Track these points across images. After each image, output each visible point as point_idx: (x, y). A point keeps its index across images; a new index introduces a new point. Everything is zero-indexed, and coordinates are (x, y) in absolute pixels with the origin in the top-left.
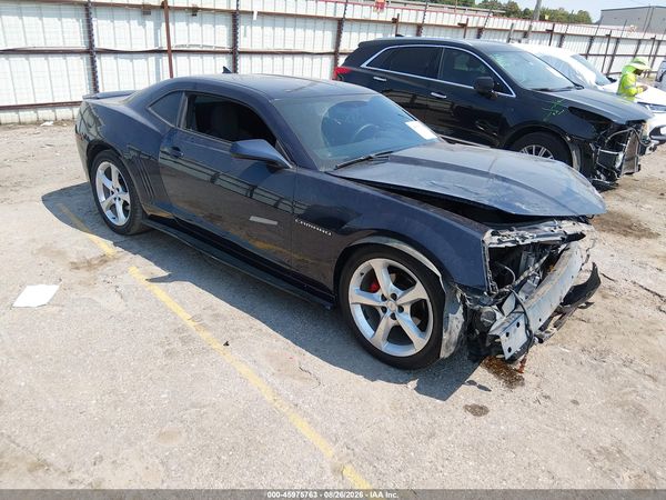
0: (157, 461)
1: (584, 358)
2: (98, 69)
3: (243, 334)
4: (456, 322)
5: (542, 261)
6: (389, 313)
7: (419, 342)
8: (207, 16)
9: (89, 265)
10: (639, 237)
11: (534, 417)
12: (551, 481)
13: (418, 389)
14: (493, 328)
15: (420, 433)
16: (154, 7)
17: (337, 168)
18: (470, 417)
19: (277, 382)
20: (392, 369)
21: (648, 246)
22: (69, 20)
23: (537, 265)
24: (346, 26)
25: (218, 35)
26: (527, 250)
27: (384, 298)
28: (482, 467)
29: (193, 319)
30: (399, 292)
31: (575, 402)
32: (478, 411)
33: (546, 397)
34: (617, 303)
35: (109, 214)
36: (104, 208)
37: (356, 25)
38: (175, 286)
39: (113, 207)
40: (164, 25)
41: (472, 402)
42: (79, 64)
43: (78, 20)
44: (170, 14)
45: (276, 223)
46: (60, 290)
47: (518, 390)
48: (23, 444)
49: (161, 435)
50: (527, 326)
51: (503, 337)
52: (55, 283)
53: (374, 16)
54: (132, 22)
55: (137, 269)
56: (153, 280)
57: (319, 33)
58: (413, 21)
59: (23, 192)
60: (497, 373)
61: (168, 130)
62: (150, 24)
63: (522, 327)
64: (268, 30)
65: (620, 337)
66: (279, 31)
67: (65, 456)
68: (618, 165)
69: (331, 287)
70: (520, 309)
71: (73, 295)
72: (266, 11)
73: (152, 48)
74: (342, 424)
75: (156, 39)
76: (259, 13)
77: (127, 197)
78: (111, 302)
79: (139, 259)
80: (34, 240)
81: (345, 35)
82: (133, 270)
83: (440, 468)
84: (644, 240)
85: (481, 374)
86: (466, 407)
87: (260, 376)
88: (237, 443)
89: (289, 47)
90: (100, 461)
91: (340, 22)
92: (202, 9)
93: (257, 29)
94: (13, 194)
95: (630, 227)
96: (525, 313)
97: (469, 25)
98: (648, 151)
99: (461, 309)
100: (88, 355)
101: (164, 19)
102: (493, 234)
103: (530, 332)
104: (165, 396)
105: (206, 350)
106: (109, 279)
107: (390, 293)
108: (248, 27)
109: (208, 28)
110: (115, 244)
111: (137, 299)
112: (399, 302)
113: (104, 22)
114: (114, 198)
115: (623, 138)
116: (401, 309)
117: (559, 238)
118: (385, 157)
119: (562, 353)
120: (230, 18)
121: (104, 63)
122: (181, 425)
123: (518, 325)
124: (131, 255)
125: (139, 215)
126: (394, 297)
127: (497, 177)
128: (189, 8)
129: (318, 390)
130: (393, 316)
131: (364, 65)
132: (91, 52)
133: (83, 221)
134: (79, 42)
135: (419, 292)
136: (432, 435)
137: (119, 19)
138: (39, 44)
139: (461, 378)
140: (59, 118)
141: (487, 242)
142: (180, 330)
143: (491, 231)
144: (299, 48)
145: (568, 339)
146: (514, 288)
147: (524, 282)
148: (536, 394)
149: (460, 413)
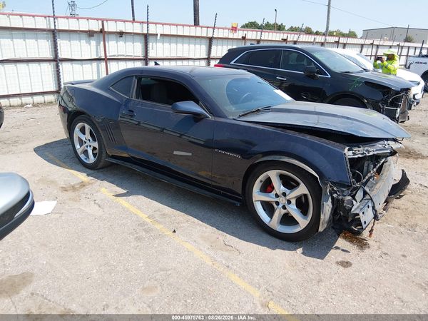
0: (145, 306)
1: (402, 229)
2: (61, 71)
3: (183, 225)
4: (327, 207)
5: (377, 167)
6: (281, 206)
7: (303, 222)
8: (128, 37)
9: (74, 188)
10: (417, 159)
11: (381, 266)
12: (402, 304)
13: (303, 253)
14: (353, 210)
15: (311, 280)
16: (96, 32)
17: (240, 116)
18: (341, 268)
19: (212, 253)
20: (285, 242)
21: (423, 164)
22: (42, 41)
23: (375, 170)
24: (214, 42)
25: (136, 49)
26: (368, 160)
27: (277, 196)
28: (357, 298)
29: (149, 217)
30: (288, 191)
31: (404, 256)
32: (346, 264)
33: (385, 254)
34: (414, 197)
35: (83, 157)
36: (79, 153)
37: (220, 41)
38: (133, 198)
39: (85, 152)
40: (102, 43)
41: (340, 259)
42: (48, 68)
43: (48, 41)
44: (106, 36)
45: (190, 154)
46: (57, 204)
47: (367, 250)
48: (53, 300)
49: (144, 289)
50: (373, 208)
51: (361, 214)
52: (54, 200)
53: (231, 36)
54: (82, 41)
55: (105, 190)
56: (117, 196)
57: (198, 46)
58: (255, 38)
59: (20, 146)
60: (351, 241)
61: (124, 100)
62: (93, 43)
63: (371, 208)
64: (167, 45)
65: (420, 217)
66: (173, 45)
67: (82, 306)
68: (397, 116)
69: (240, 192)
70: (368, 197)
71: (67, 207)
72: (165, 33)
73: (96, 57)
74: (261, 276)
75: (97, 52)
76: (161, 35)
77: (96, 145)
78: (93, 209)
79: (106, 183)
80: (33, 175)
81: (214, 48)
82: (103, 190)
83: (330, 300)
84: (420, 160)
85: (341, 242)
86: (337, 263)
87: (201, 250)
88: (195, 292)
89: (180, 55)
90: (107, 308)
91: (211, 40)
92: (126, 33)
93: (160, 45)
94: (14, 148)
95: (409, 153)
96: (371, 199)
97: (288, 40)
98: (413, 107)
99: (330, 199)
100: (85, 243)
101: (102, 39)
102: (349, 150)
103: (376, 211)
104: (142, 265)
105: (161, 236)
106: (88, 196)
107: (281, 192)
108: (154, 44)
109: (129, 44)
110: (88, 175)
111: (110, 207)
112: (288, 198)
113: (64, 41)
114: (87, 145)
115: (399, 99)
116: (289, 202)
117: (389, 151)
118: (268, 109)
119: (388, 227)
120: (143, 38)
121: (64, 67)
122: (156, 282)
123: (368, 207)
124: (99, 181)
125: (104, 155)
126: (284, 194)
127: (343, 117)
128: (118, 33)
129: (240, 256)
130: (284, 207)
131: (232, 63)
132: (56, 60)
133: (64, 162)
134: (48, 54)
135: (302, 189)
136: (320, 281)
137: (73, 40)
138: (24, 56)
139: (330, 246)
140: (35, 102)
141: (347, 154)
142: (142, 224)
143: (347, 148)
144: (186, 56)
145: (389, 219)
146: (363, 184)
147: (368, 180)
148: (379, 252)
149: (335, 267)
